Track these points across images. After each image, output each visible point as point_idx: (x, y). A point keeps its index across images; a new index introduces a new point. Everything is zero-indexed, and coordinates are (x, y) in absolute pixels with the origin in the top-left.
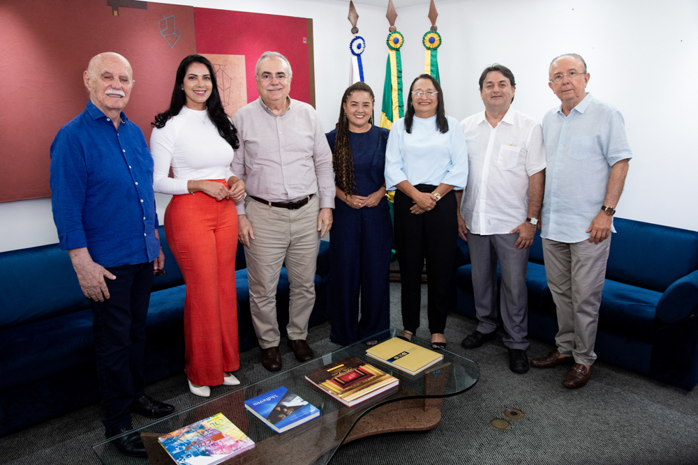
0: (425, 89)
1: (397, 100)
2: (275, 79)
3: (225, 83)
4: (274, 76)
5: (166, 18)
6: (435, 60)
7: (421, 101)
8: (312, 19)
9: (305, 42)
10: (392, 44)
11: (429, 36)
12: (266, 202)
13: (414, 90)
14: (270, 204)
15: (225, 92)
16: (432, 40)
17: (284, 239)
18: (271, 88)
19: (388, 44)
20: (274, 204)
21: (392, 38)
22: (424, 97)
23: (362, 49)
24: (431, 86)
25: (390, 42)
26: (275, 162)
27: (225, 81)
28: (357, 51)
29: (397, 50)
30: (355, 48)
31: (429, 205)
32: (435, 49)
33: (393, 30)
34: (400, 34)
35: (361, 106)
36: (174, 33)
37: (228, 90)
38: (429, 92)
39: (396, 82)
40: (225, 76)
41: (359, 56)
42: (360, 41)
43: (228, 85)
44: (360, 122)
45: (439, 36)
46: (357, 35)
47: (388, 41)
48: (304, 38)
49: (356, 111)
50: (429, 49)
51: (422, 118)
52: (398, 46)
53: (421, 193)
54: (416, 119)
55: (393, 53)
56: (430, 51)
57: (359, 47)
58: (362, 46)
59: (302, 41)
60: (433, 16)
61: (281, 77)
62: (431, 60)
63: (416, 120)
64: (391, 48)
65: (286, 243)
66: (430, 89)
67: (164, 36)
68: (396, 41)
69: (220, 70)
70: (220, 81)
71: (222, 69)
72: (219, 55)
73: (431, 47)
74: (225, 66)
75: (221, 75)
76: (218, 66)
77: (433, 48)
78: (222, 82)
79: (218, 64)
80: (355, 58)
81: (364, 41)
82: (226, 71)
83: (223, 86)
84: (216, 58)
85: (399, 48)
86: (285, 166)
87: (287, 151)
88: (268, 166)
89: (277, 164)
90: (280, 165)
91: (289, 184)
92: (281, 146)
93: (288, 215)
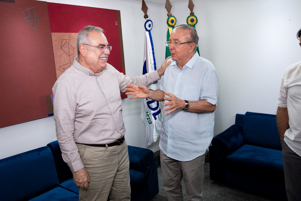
3: (70, 51)
5: (28, 9)
8: (120, 11)
10: (170, 23)
11: (191, 18)
12: (104, 146)
14: (107, 146)
15: (71, 57)
16: (192, 21)
19: (168, 23)
21: (170, 20)
25: (169, 22)
27: (70, 50)
28: (148, 28)
29: (173, 27)
32: (194, 26)
33: (169, 15)
34: (174, 17)
36: (35, 19)
37: (72, 55)
40: (70, 46)
41: (149, 31)
42: (150, 22)
43: (72, 52)
45: (196, 18)
46: (147, 19)
47: (167, 21)
48: (116, 22)
52: (174, 24)
55: (170, 29)
58: (151, 25)
59: (115, 24)
60: (191, 6)
64: (170, 26)
67: (28, 21)
68: (172, 21)
69: (67, 43)
70: (67, 50)
71: (68, 42)
72: (65, 33)
73: (192, 24)
74: (70, 40)
75: (67, 46)
76: (65, 40)
77: (193, 25)
78: (68, 51)
79: (65, 39)
80: (147, 33)
81: (152, 23)
82: (70, 44)
83: (68, 53)
84: (64, 35)
85: (174, 25)
86: (113, 114)
87: (112, 102)
88: (102, 118)
89: (109, 114)
90: (111, 114)
91: (118, 127)
92: (107, 100)
93: (118, 150)
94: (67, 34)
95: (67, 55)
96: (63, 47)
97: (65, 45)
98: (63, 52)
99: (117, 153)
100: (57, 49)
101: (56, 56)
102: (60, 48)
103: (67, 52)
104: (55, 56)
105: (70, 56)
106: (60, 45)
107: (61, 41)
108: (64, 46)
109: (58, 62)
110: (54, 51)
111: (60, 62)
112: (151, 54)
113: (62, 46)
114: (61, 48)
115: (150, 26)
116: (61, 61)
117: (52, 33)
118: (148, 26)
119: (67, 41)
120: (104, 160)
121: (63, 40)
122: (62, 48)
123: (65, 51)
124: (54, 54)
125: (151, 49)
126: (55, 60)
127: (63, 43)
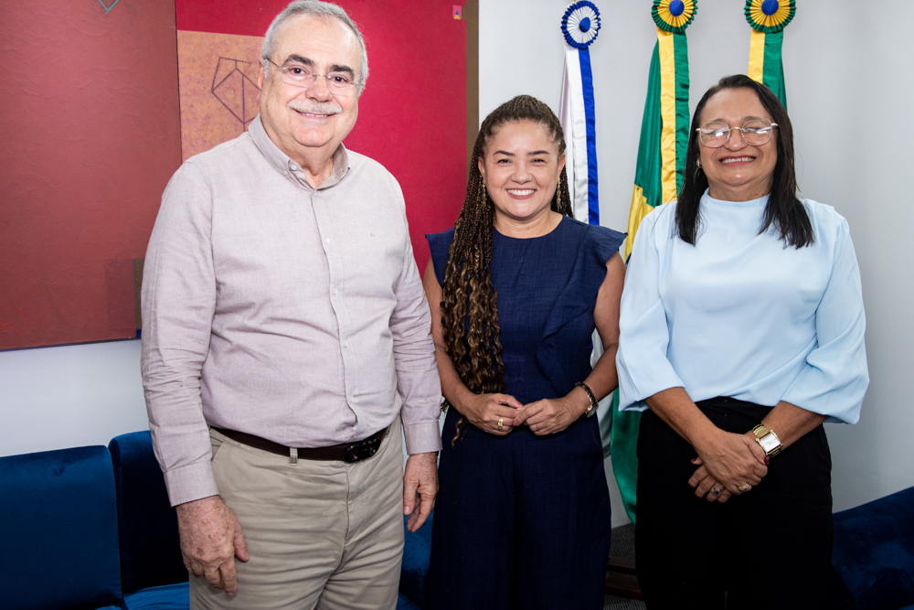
0: (735, 118)
1: (673, 155)
2: (321, 80)
4: (321, 72)
6: (775, 57)
7: (724, 153)
9: (457, 17)
10: (666, 17)
12: (282, 450)
13: (704, 123)
14: (294, 453)
16: (770, 8)
17: (327, 550)
18: (306, 105)
19: (656, 17)
20: (306, 453)
21: (665, 2)
22: (735, 143)
23: (592, 32)
24: (755, 108)
25: (660, 11)
26: (317, 328)
27: (248, 100)
28: (579, 37)
29: (679, 32)
30: (573, 28)
31: (744, 471)
32: (778, 30)
35: (522, 164)
38: (748, 124)
39: (673, 113)
40: (249, 86)
41: (583, 49)
42: (586, 12)
44: (522, 208)
47: (655, 8)
48: (456, 8)
49: (510, 178)
50: (760, 29)
51: (728, 199)
52: (682, 20)
53: (719, 432)
54: (708, 204)
55: (667, 42)
56: (763, 36)
57: (584, 26)
58: (594, 24)
59: (452, 17)
61: (338, 80)
62: (766, 57)
63: (710, 206)
64: (664, 28)
65: (331, 559)
66: (751, 118)
68: (677, 8)
69: (237, 72)
70: (235, 99)
71: (242, 70)
72: (234, 36)
73: (767, 25)
74: (250, 63)
75: (239, 85)
76: (234, 62)
77: (771, 28)
78: (240, 102)
79: (232, 57)
80: (574, 55)
81: (597, 14)
82: (251, 77)
83: (239, 112)
84: (228, 42)
85: (685, 26)
86: (346, 338)
87: (348, 295)
88: (296, 338)
89: (326, 332)
90: (335, 335)
91: (356, 392)
92: (332, 280)
93: (345, 480)
94: (241, 38)
95: (234, 118)
96: (221, 88)
97: (229, 79)
98: (220, 105)
99: (341, 492)
100: (194, 92)
101: (188, 120)
102: (209, 88)
103: (237, 107)
104: (183, 117)
105: (244, 123)
106: (211, 78)
107: (215, 65)
108: (226, 84)
109: (194, 143)
110: (183, 99)
111: (205, 141)
112: (577, 142)
113: (217, 82)
114: (213, 90)
115: (589, 27)
116: (207, 139)
117: (181, 33)
118: (577, 26)
119: (241, 66)
120: (281, 504)
121: (223, 62)
122: (217, 91)
123: (227, 104)
124: (182, 109)
125: (581, 122)
126: (185, 132)
127: (222, 73)
